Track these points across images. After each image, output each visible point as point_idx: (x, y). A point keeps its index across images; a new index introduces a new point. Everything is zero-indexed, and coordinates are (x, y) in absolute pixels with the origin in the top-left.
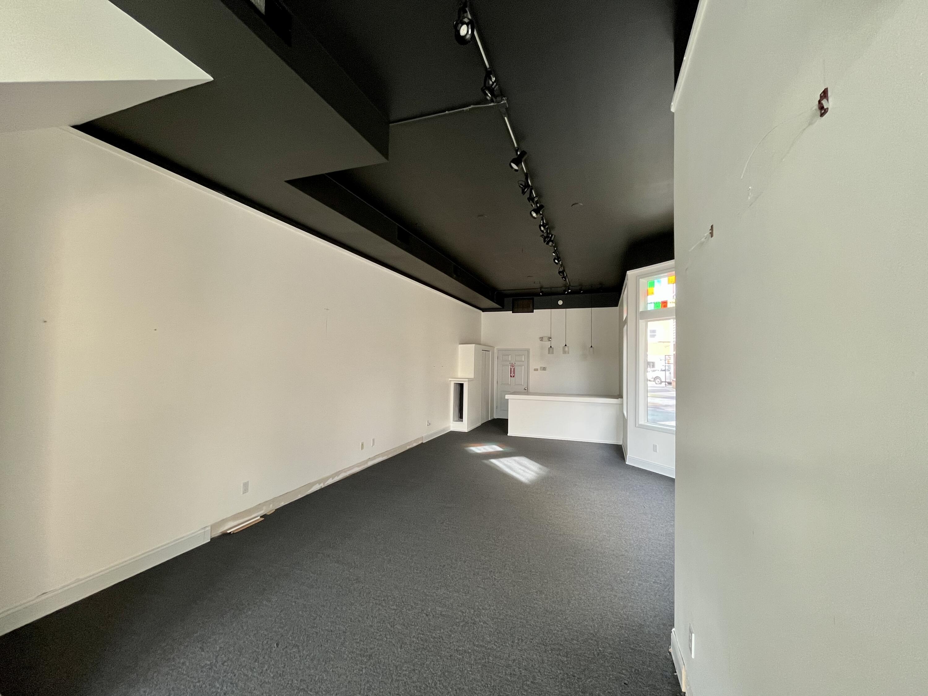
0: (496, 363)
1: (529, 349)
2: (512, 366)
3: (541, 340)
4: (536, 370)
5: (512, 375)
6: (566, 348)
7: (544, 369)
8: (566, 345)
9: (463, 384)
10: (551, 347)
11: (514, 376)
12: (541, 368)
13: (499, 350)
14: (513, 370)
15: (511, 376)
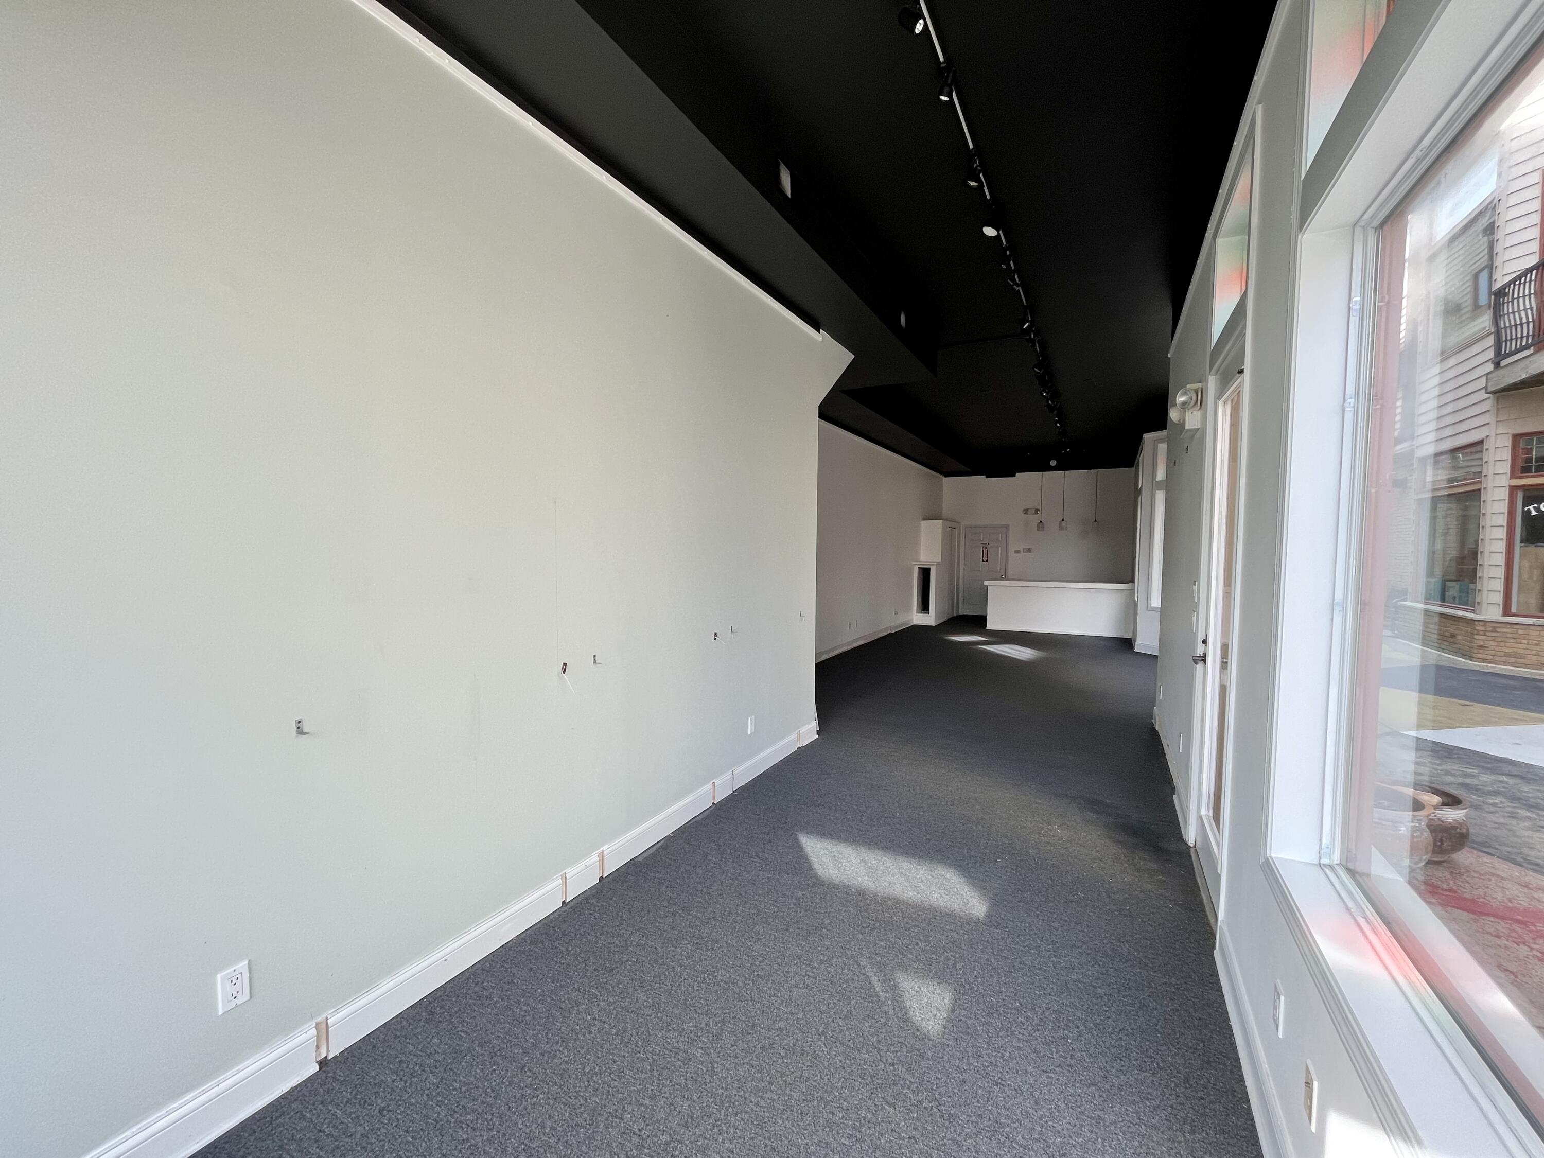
0: (962, 543)
1: (1008, 525)
2: (985, 547)
3: (1025, 513)
4: (1017, 552)
5: (985, 559)
6: (1064, 524)
7: (1029, 550)
8: (1063, 520)
9: (929, 569)
10: (1041, 522)
11: (987, 561)
12: (1024, 549)
13: (967, 527)
14: (985, 552)
15: (983, 561)
